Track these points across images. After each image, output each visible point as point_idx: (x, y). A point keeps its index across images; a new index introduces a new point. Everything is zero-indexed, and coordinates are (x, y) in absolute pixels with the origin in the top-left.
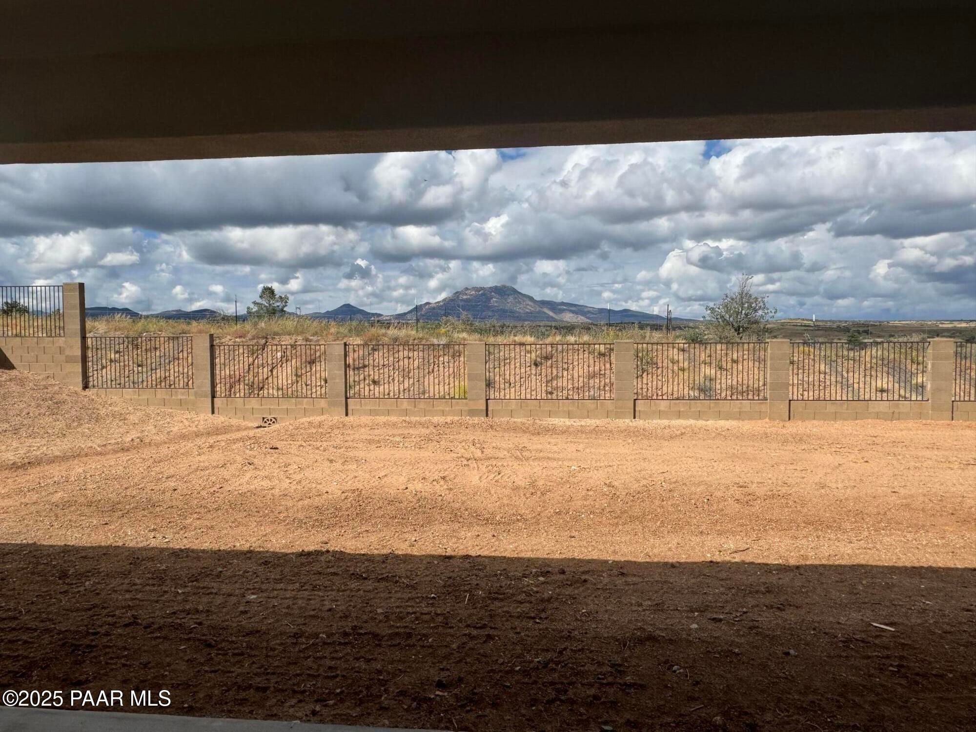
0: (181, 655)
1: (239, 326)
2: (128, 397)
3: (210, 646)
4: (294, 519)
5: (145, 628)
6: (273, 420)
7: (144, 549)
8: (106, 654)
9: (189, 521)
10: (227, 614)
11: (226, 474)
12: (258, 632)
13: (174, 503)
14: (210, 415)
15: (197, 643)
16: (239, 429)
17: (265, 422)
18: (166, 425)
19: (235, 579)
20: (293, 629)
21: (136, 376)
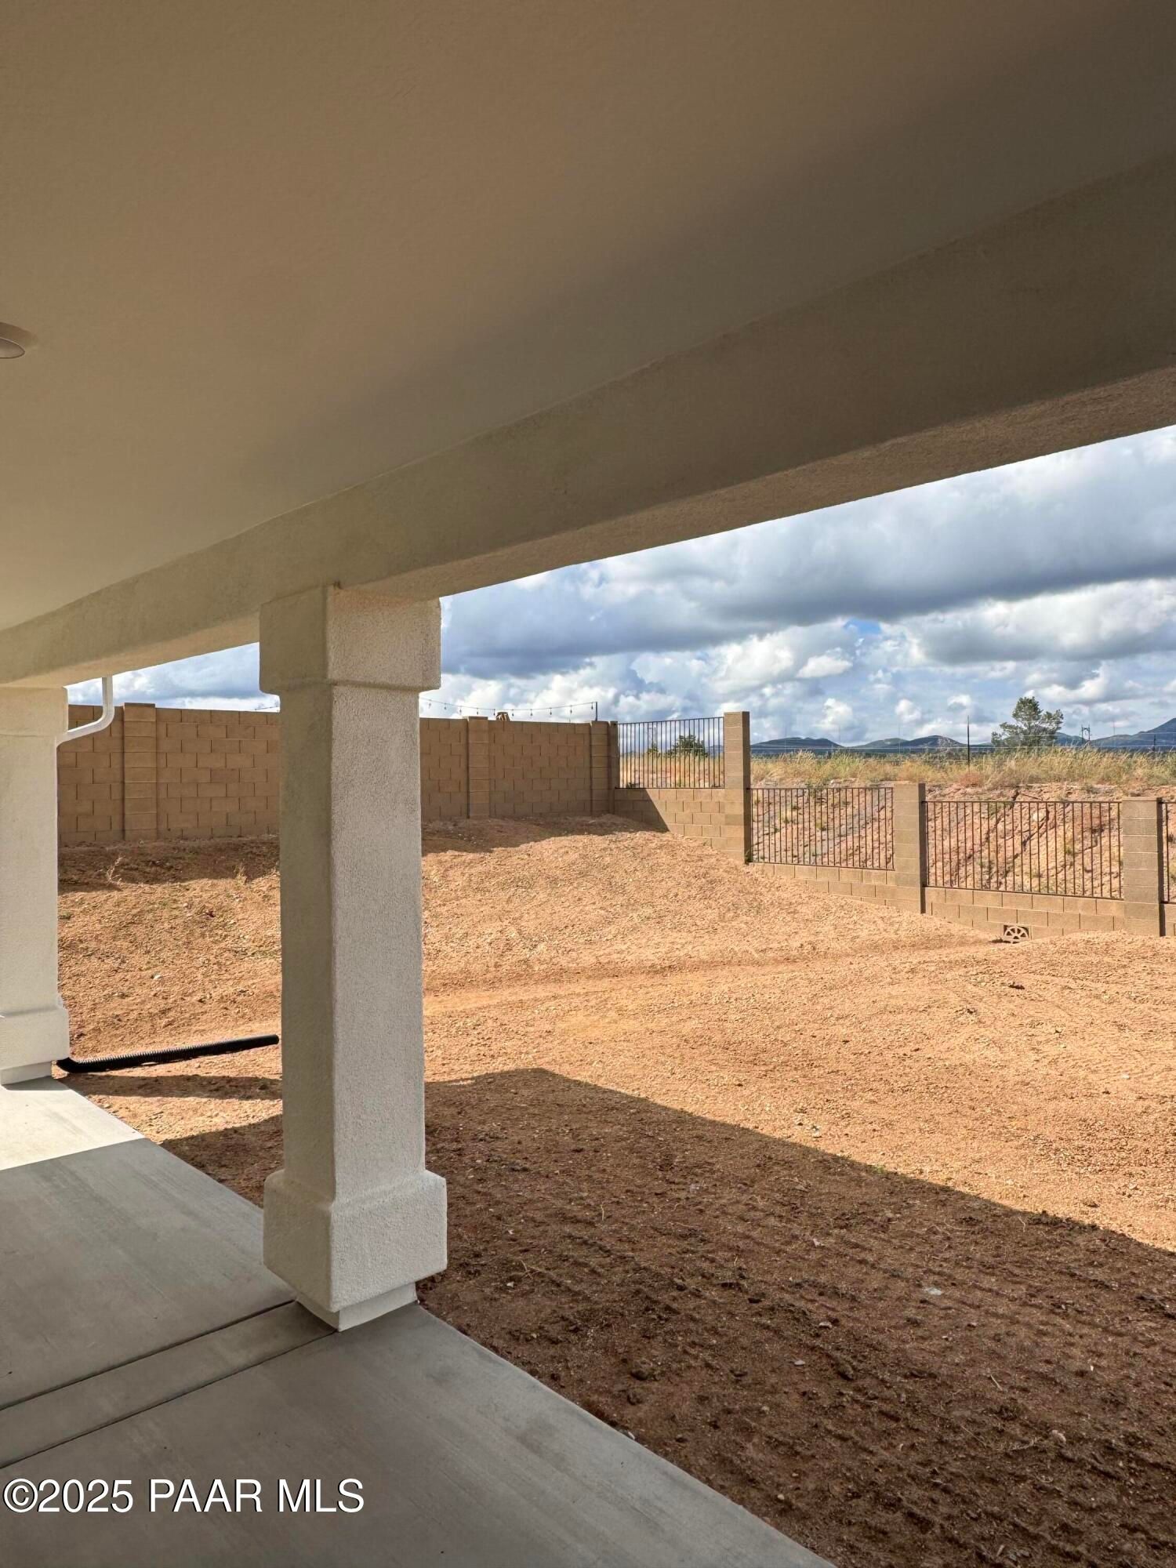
0: (796, 1378)
1: (972, 767)
2: (802, 878)
3: (843, 1376)
4: (1038, 1136)
5: (751, 1301)
6: (1023, 931)
7: (782, 1143)
8: (688, 1331)
9: (856, 1104)
10: (883, 1315)
11: (929, 1027)
12: (933, 1376)
13: (842, 1066)
14: (919, 914)
15: (824, 1361)
16: (963, 942)
17: (1009, 934)
18: (851, 926)
19: (909, 1242)
20: (999, 1394)
21: (819, 844)
